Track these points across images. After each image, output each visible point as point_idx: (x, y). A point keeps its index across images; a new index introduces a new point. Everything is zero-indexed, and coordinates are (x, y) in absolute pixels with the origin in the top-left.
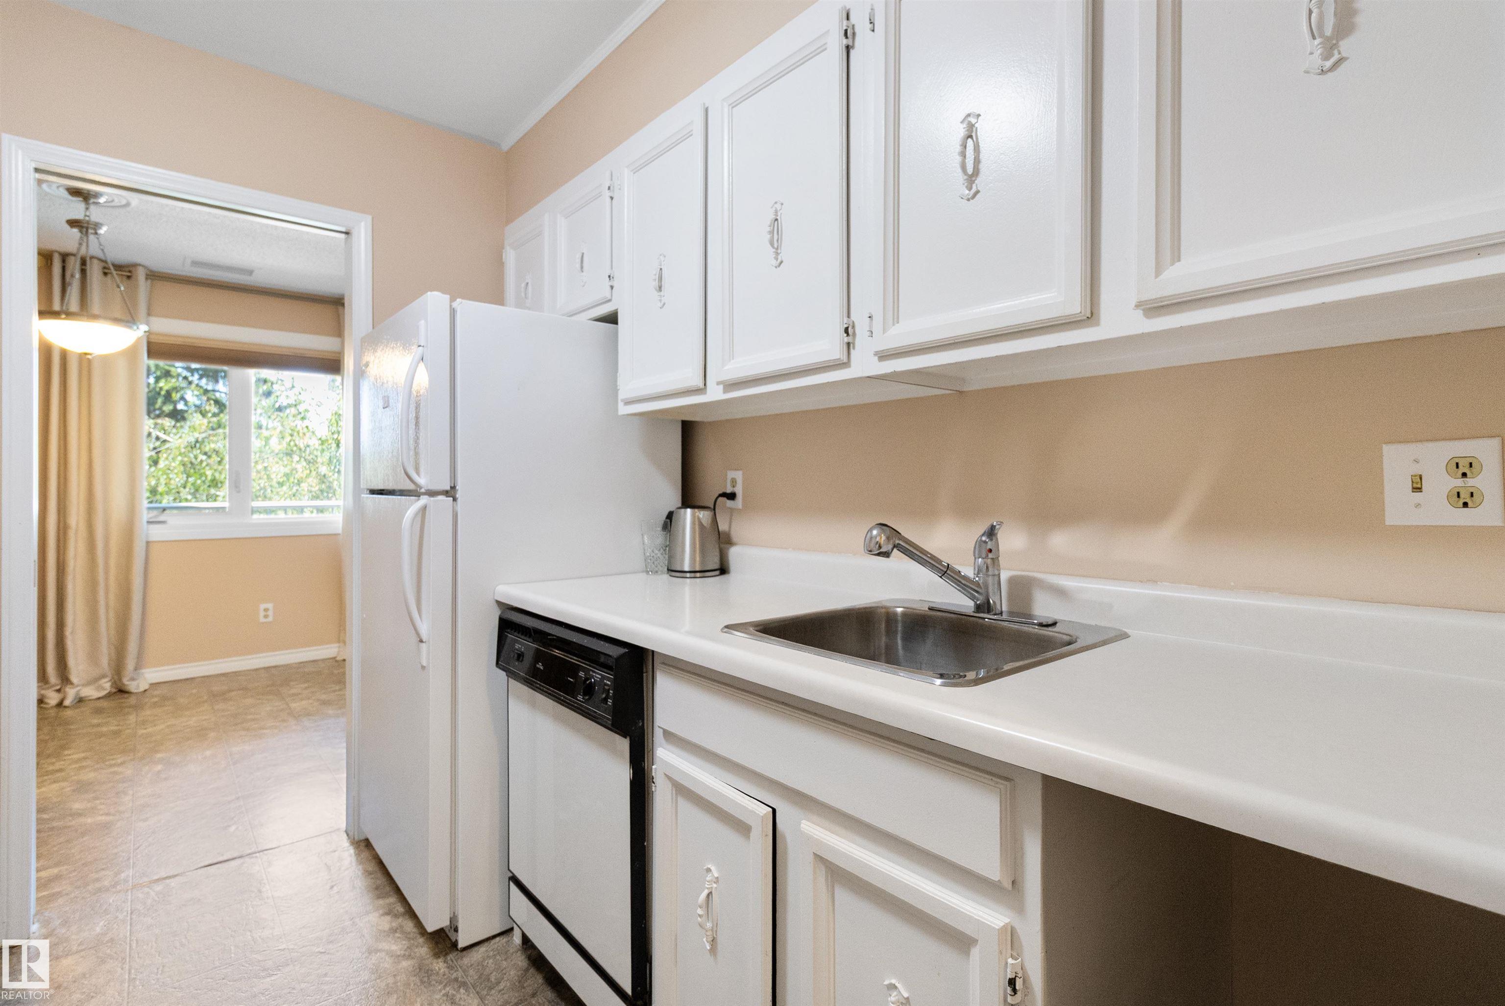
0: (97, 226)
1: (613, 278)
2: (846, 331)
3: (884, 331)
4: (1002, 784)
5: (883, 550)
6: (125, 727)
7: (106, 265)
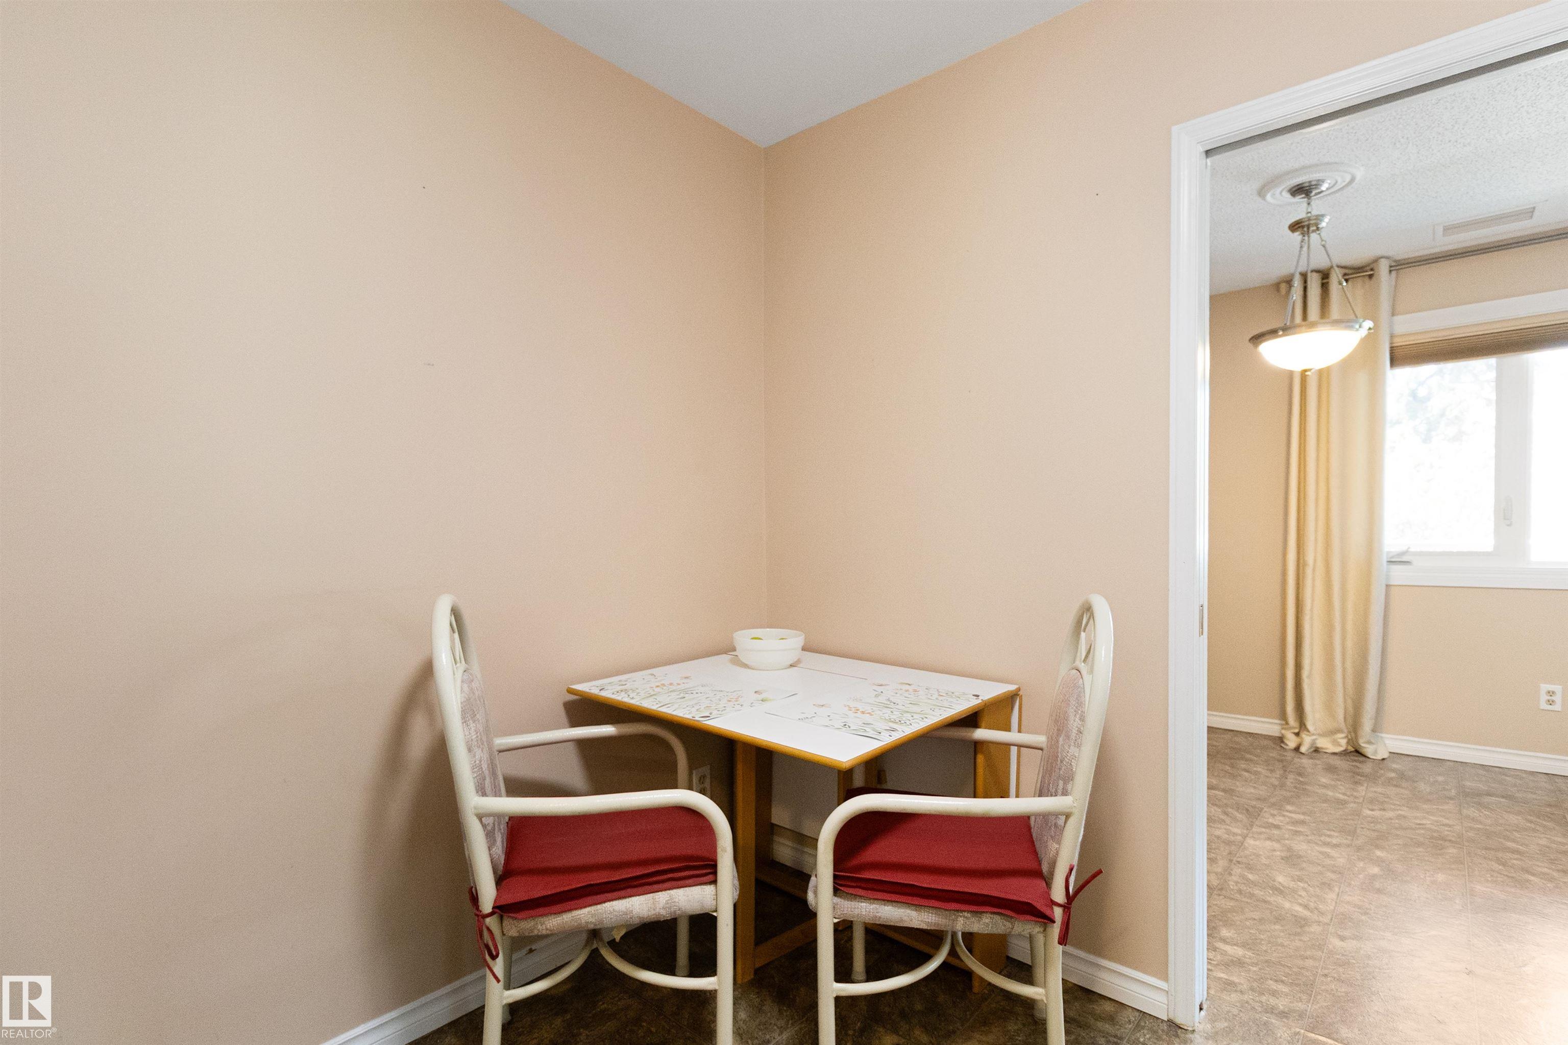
0: (1319, 219)
6: (1351, 799)
7: (1347, 271)
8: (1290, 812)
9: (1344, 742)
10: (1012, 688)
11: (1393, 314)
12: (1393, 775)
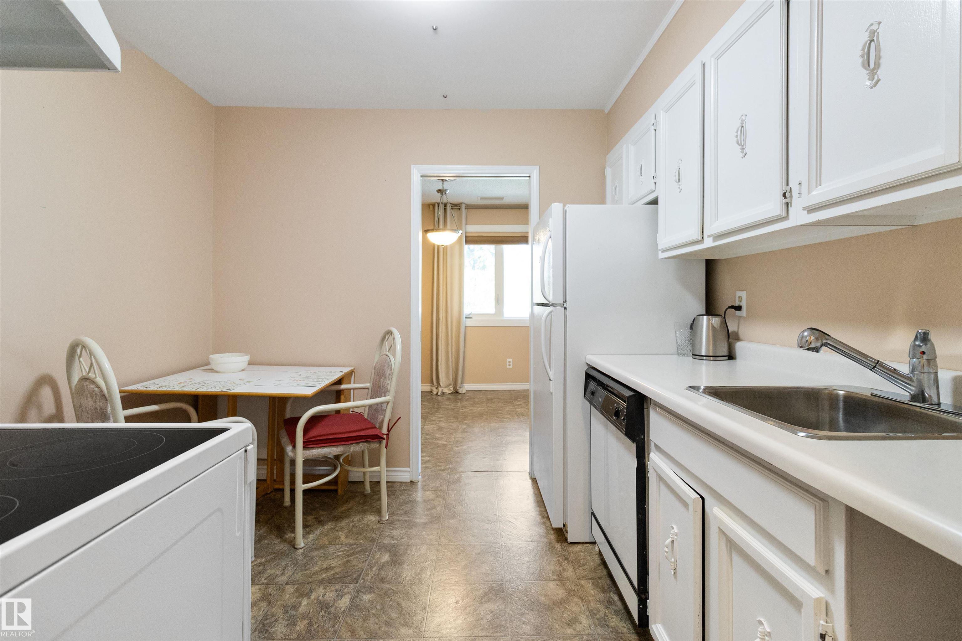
0: (446, 190)
1: (656, 177)
2: (784, 195)
3: (809, 192)
4: (817, 502)
5: (812, 346)
6: (456, 407)
7: (453, 205)
8: (437, 415)
9: (452, 389)
10: (352, 368)
11: (466, 225)
12: (468, 397)
